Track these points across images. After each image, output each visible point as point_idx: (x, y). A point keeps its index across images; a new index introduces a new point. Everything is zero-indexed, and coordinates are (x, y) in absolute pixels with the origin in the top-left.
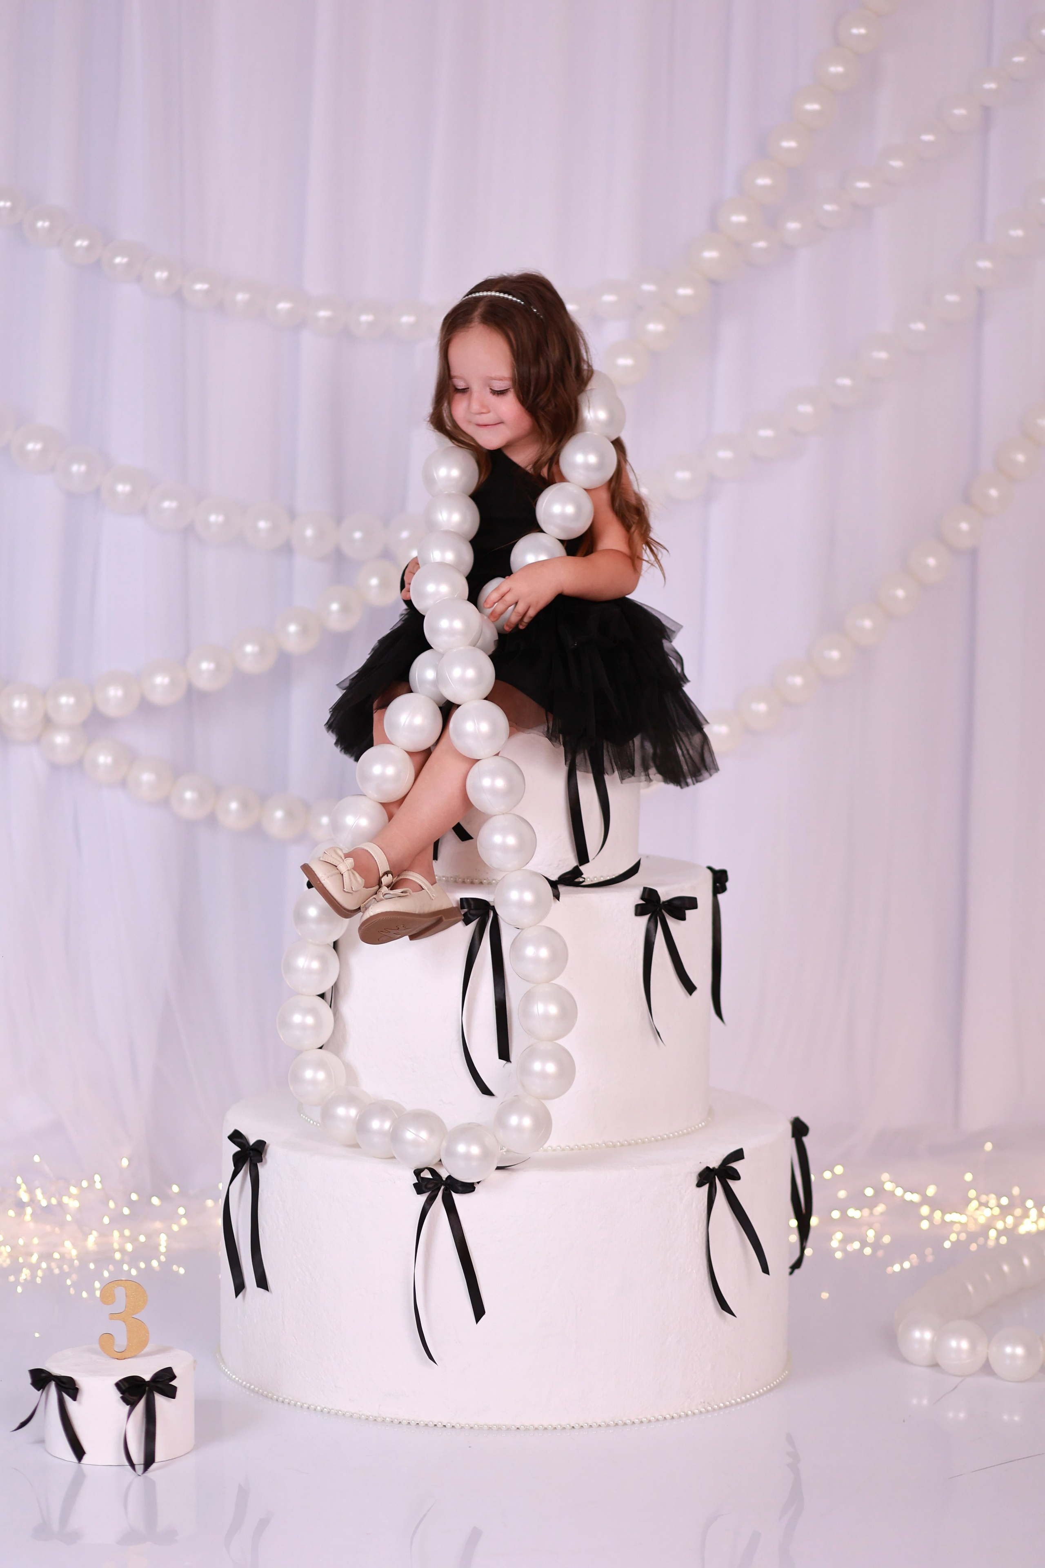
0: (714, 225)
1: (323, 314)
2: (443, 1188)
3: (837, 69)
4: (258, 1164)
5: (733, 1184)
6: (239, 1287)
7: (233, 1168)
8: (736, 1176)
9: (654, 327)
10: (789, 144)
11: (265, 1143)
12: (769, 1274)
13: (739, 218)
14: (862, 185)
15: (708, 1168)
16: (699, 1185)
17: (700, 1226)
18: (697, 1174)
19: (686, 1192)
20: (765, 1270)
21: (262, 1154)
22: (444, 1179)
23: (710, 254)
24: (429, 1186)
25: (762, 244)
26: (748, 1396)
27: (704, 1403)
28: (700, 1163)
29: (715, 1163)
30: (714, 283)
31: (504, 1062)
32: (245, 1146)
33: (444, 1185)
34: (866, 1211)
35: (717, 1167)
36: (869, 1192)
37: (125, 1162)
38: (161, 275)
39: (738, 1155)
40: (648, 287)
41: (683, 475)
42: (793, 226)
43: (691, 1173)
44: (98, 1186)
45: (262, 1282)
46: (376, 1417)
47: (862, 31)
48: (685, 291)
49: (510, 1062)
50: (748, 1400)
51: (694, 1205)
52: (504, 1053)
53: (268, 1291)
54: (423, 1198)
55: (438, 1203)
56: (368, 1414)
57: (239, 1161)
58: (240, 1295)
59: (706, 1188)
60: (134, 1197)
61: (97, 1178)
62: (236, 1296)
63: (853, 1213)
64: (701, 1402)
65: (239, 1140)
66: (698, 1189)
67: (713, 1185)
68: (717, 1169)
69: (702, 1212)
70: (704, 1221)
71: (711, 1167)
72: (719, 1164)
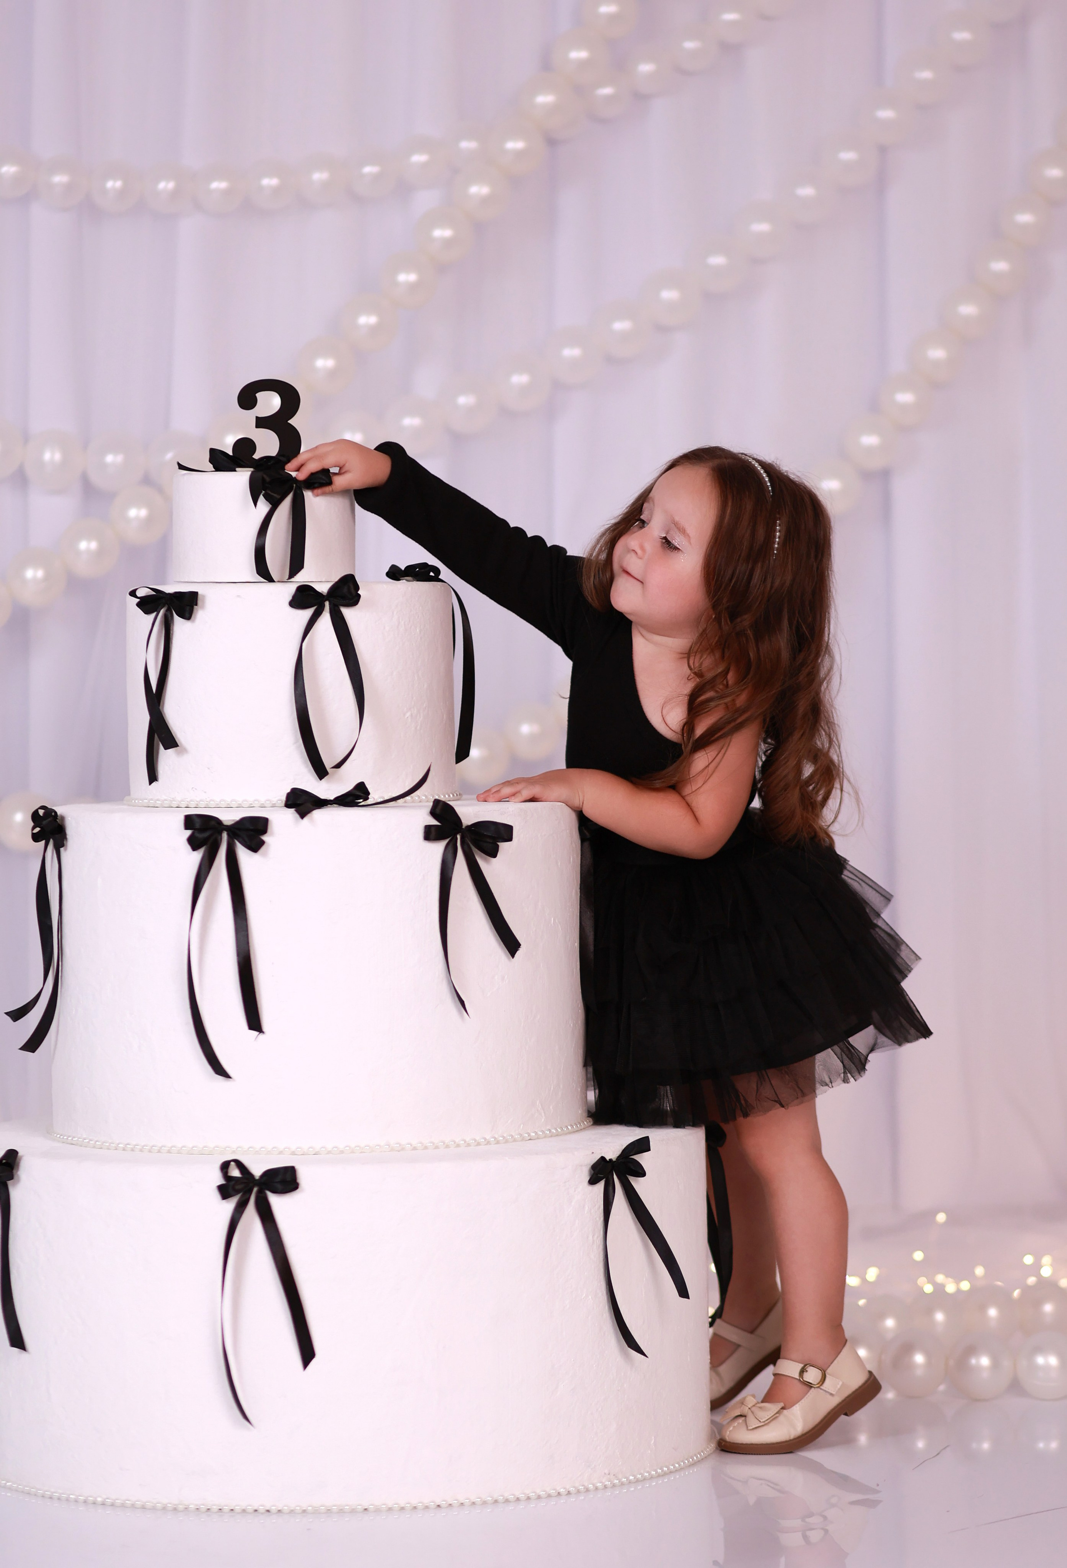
0: (547, 64)
1: (59, 179)
2: (255, 1189)
4: (9, 1183)
5: (638, 1184)
8: (640, 1172)
9: (478, 190)
12: (688, 1300)
13: (579, 54)
14: (731, 16)
15: (603, 1159)
16: (593, 1181)
17: (596, 1237)
18: (589, 1166)
19: (575, 1191)
20: (683, 1292)
21: (13, 1168)
22: (258, 1177)
23: (544, 99)
24: (237, 1189)
25: (607, 91)
26: (665, 1469)
27: (609, 1474)
28: (593, 1153)
29: (612, 1155)
30: (551, 140)
33: (258, 1187)
35: (614, 1160)
39: (642, 1144)
40: (468, 145)
42: (646, 67)
43: (581, 1166)
45: (17, 1340)
46: (175, 1505)
48: (514, 145)
50: (665, 1474)
51: (587, 1208)
53: (25, 1350)
54: (231, 1204)
55: (251, 1213)
56: (165, 1501)
59: (601, 1186)
64: (605, 1474)
66: (591, 1188)
67: (611, 1182)
68: (615, 1161)
69: (597, 1219)
70: (600, 1231)
71: (608, 1159)
72: (618, 1155)
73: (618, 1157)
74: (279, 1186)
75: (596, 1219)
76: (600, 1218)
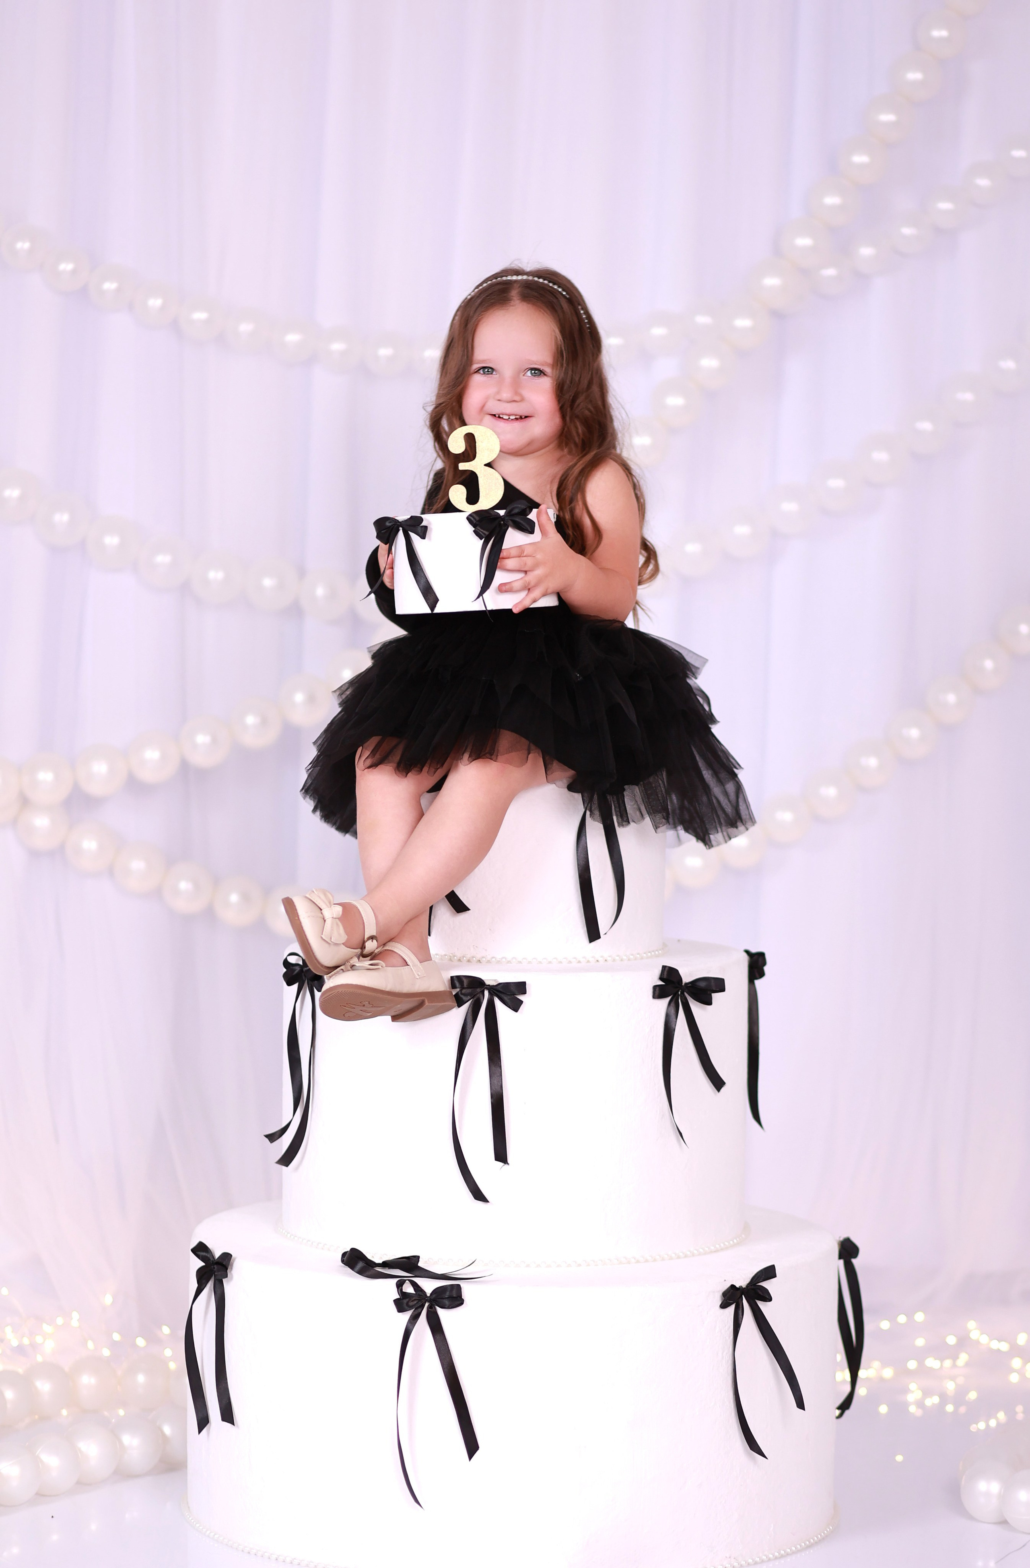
0: (778, 249)
1: (337, 346)
2: (427, 1304)
3: (914, 76)
4: (223, 1280)
5: (765, 1307)
6: (203, 1422)
7: (197, 1285)
8: (767, 1297)
9: (709, 363)
10: (860, 159)
11: (232, 1256)
12: (804, 1410)
13: (804, 242)
14: (945, 206)
15: (733, 1286)
16: (724, 1306)
17: (725, 1353)
18: (721, 1293)
19: (707, 1314)
20: (800, 1404)
21: (227, 1269)
22: (428, 1295)
23: (771, 282)
24: (411, 1304)
25: (830, 272)
26: (783, 1552)
27: (730, 1558)
28: (725, 1280)
29: (742, 1282)
30: (777, 315)
31: (501, 1164)
32: (210, 1260)
33: (429, 1302)
34: (948, 1363)
35: (744, 1286)
36: (951, 1340)
37: (108, 1300)
38: (155, 303)
39: (769, 1273)
40: (703, 320)
41: (742, 530)
42: (866, 251)
43: (714, 1292)
44: (75, 1323)
45: (228, 1415)
47: (944, 33)
48: (743, 323)
49: (508, 1164)
50: (782, 1556)
51: (718, 1329)
52: (501, 1155)
53: (234, 1425)
54: (406, 1316)
55: (422, 1324)
57: (203, 1277)
58: (204, 1431)
59: (732, 1308)
60: (116, 1337)
61: (75, 1315)
62: (200, 1432)
63: (931, 1363)
64: (726, 1557)
65: (204, 1254)
66: (722, 1310)
67: (741, 1306)
68: (745, 1288)
69: (727, 1338)
70: (729, 1348)
71: (737, 1286)
72: (748, 1282)
73: (748, 1284)
74: (447, 1302)
75: (725, 1337)
76: (730, 1337)
